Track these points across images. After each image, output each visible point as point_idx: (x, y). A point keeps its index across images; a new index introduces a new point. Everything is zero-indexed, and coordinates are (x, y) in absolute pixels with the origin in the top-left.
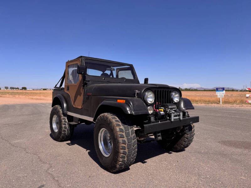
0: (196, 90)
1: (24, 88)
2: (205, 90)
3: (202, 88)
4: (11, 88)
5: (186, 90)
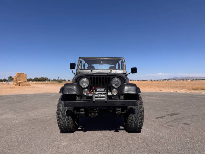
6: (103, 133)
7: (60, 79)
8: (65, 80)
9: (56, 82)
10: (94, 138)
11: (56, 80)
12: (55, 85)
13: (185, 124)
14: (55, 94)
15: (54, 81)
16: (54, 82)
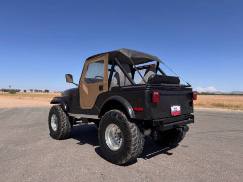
0: (213, 94)
1: (47, 91)
2: (223, 94)
3: (219, 92)
4: (35, 91)
5: (203, 94)
6: (88, 169)
7: (11, 88)
8: (19, 91)
9: (6, 93)
10: (76, 179)
11: (5, 91)
12: (4, 96)
13: (184, 146)
14: (6, 110)
15: (2, 91)
16: (4, 93)
